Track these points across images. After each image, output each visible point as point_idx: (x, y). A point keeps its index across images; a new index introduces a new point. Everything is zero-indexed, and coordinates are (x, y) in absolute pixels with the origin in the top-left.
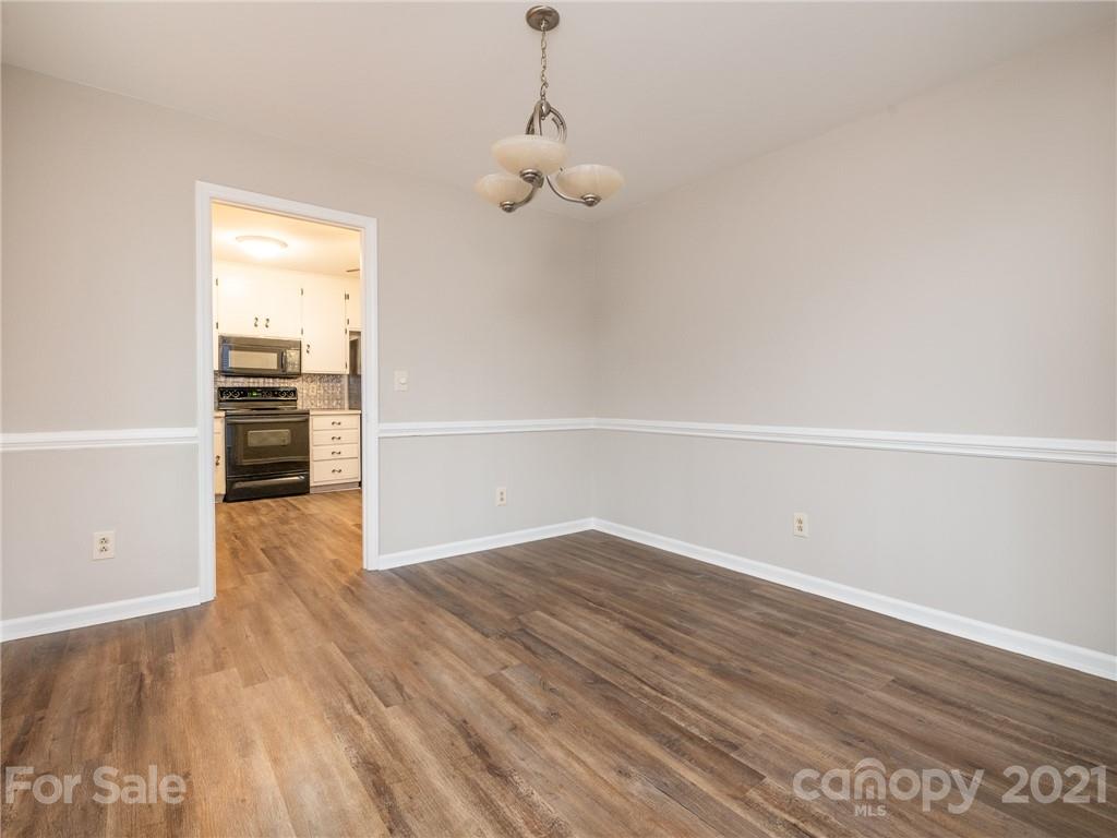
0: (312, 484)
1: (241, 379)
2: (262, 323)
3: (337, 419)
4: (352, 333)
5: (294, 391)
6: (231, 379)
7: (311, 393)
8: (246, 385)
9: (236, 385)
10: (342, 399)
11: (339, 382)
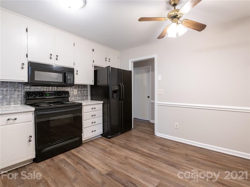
0: (83, 140)
1: (39, 87)
2: (54, 57)
3: (94, 107)
4: (95, 67)
5: (67, 93)
6: (33, 87)
7: (74, 94)
8: (42, 90)
9: (36, 90)
10: (87, 96)
11: (87, 88)
